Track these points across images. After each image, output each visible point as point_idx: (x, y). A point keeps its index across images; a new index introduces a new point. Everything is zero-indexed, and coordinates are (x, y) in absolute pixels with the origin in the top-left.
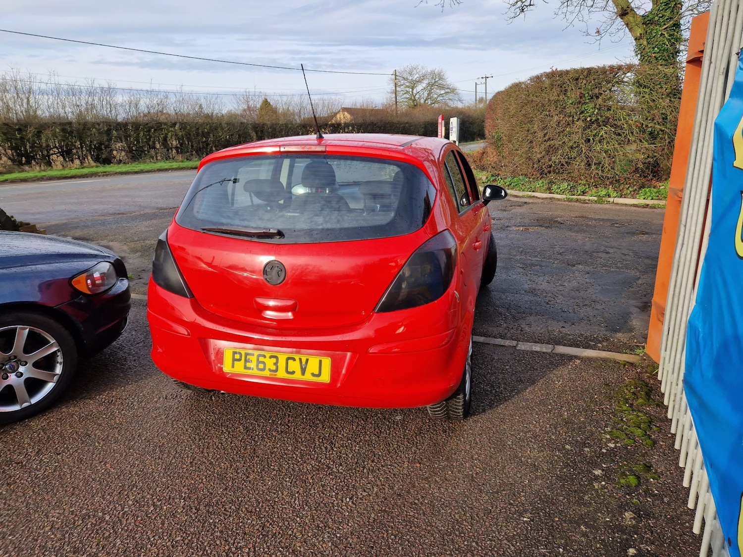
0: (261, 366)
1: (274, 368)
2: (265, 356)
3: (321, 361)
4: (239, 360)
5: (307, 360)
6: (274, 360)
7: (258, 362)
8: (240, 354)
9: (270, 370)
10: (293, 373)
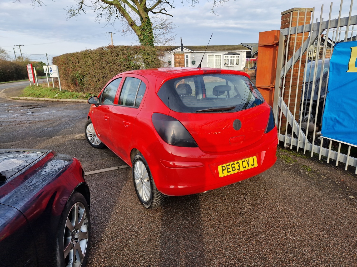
0: (234, 169)
1: (238, 168)
2: (234, 164)
3: (253, 159)
4: (225, 170)
5: (249, 160)
6: (238, 164)
7: (232, 167)
8: (224, 166)
9: (237, 169)
10: (245, 167)
